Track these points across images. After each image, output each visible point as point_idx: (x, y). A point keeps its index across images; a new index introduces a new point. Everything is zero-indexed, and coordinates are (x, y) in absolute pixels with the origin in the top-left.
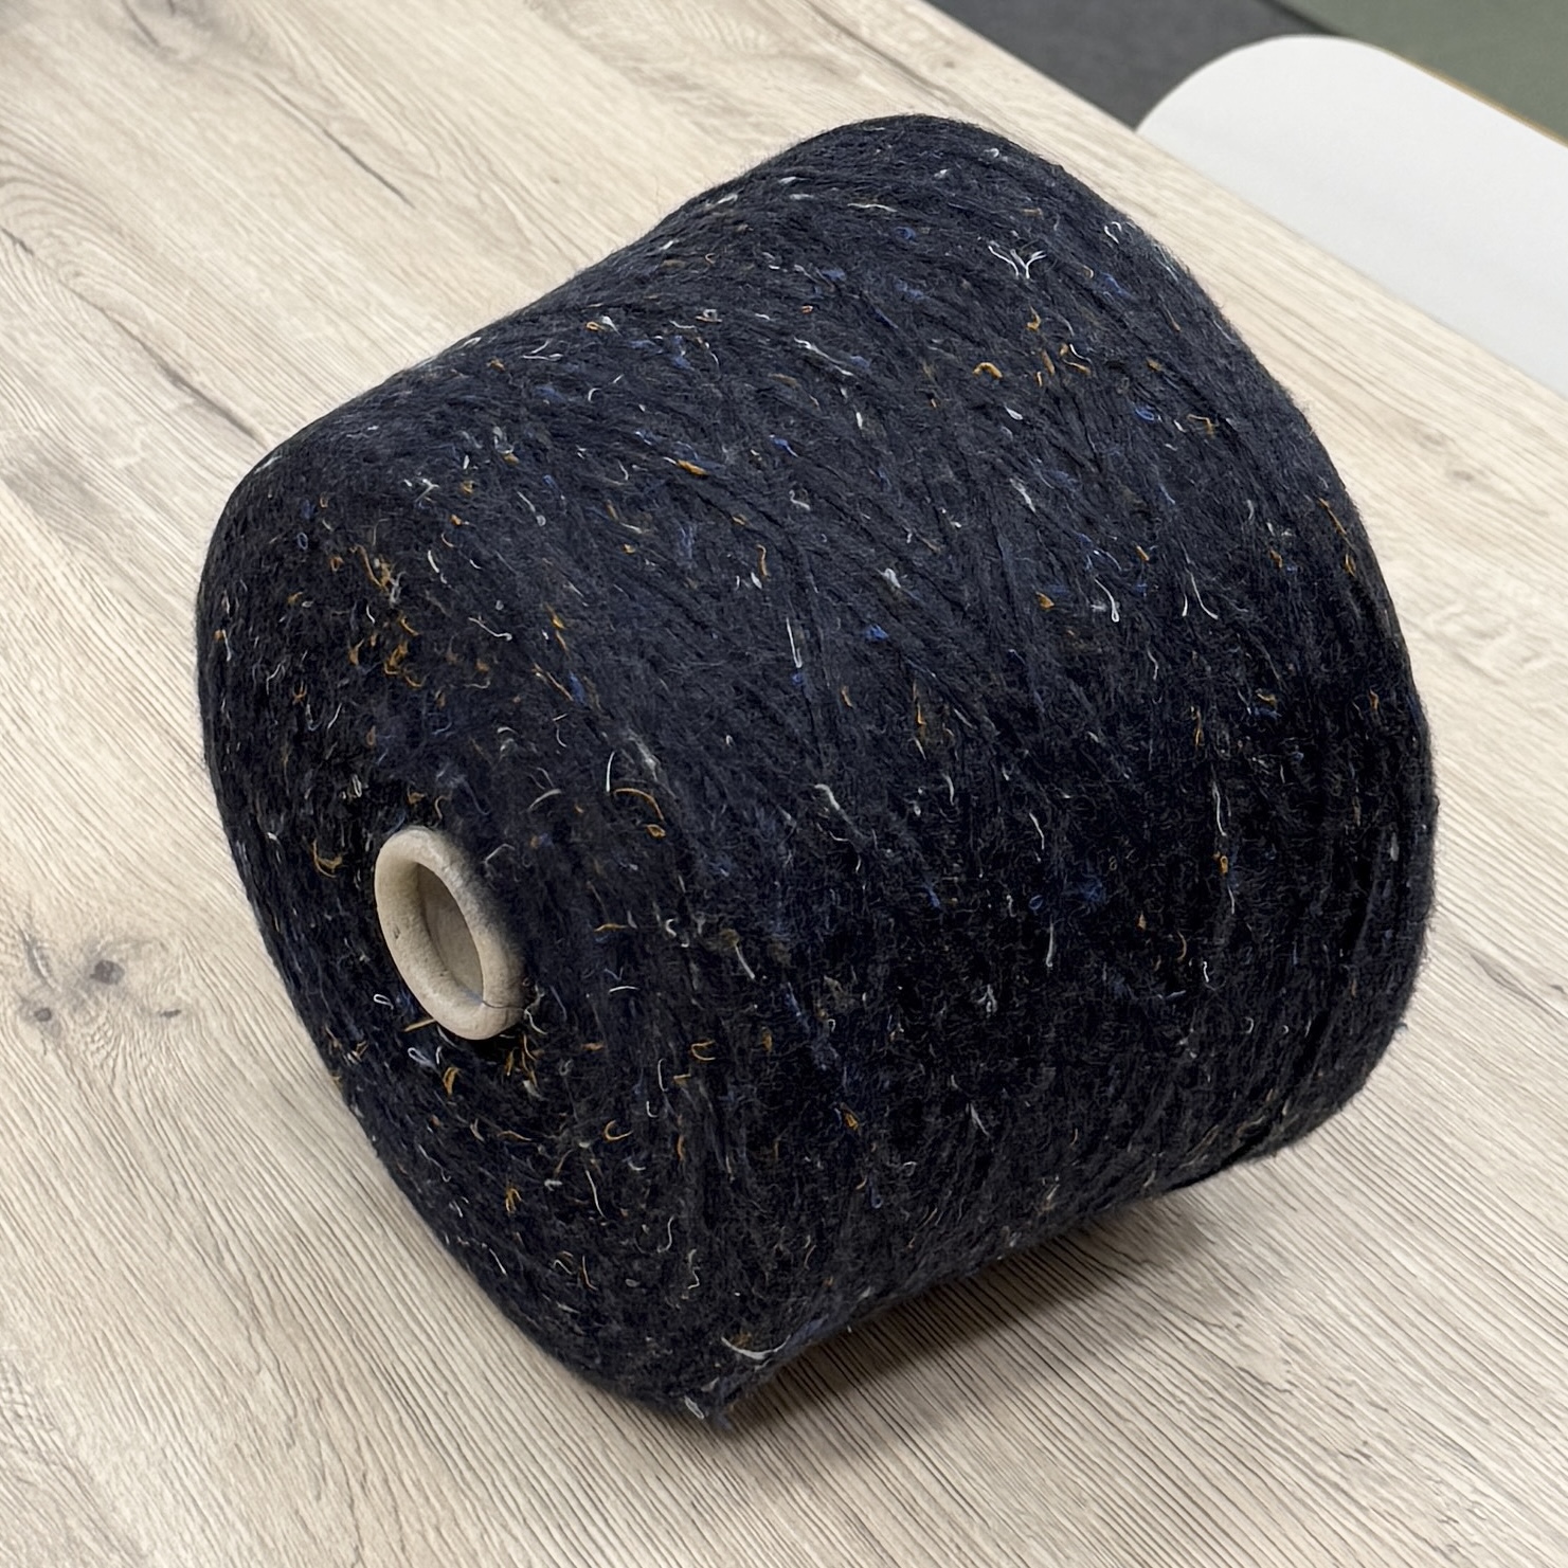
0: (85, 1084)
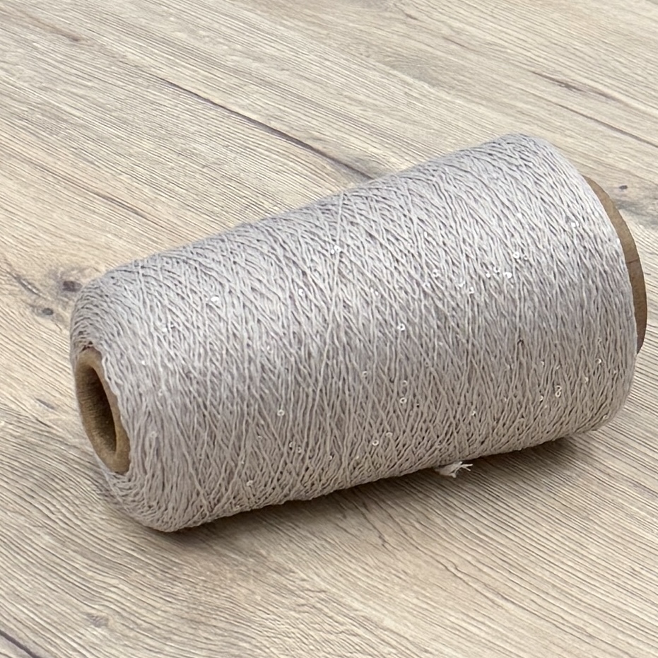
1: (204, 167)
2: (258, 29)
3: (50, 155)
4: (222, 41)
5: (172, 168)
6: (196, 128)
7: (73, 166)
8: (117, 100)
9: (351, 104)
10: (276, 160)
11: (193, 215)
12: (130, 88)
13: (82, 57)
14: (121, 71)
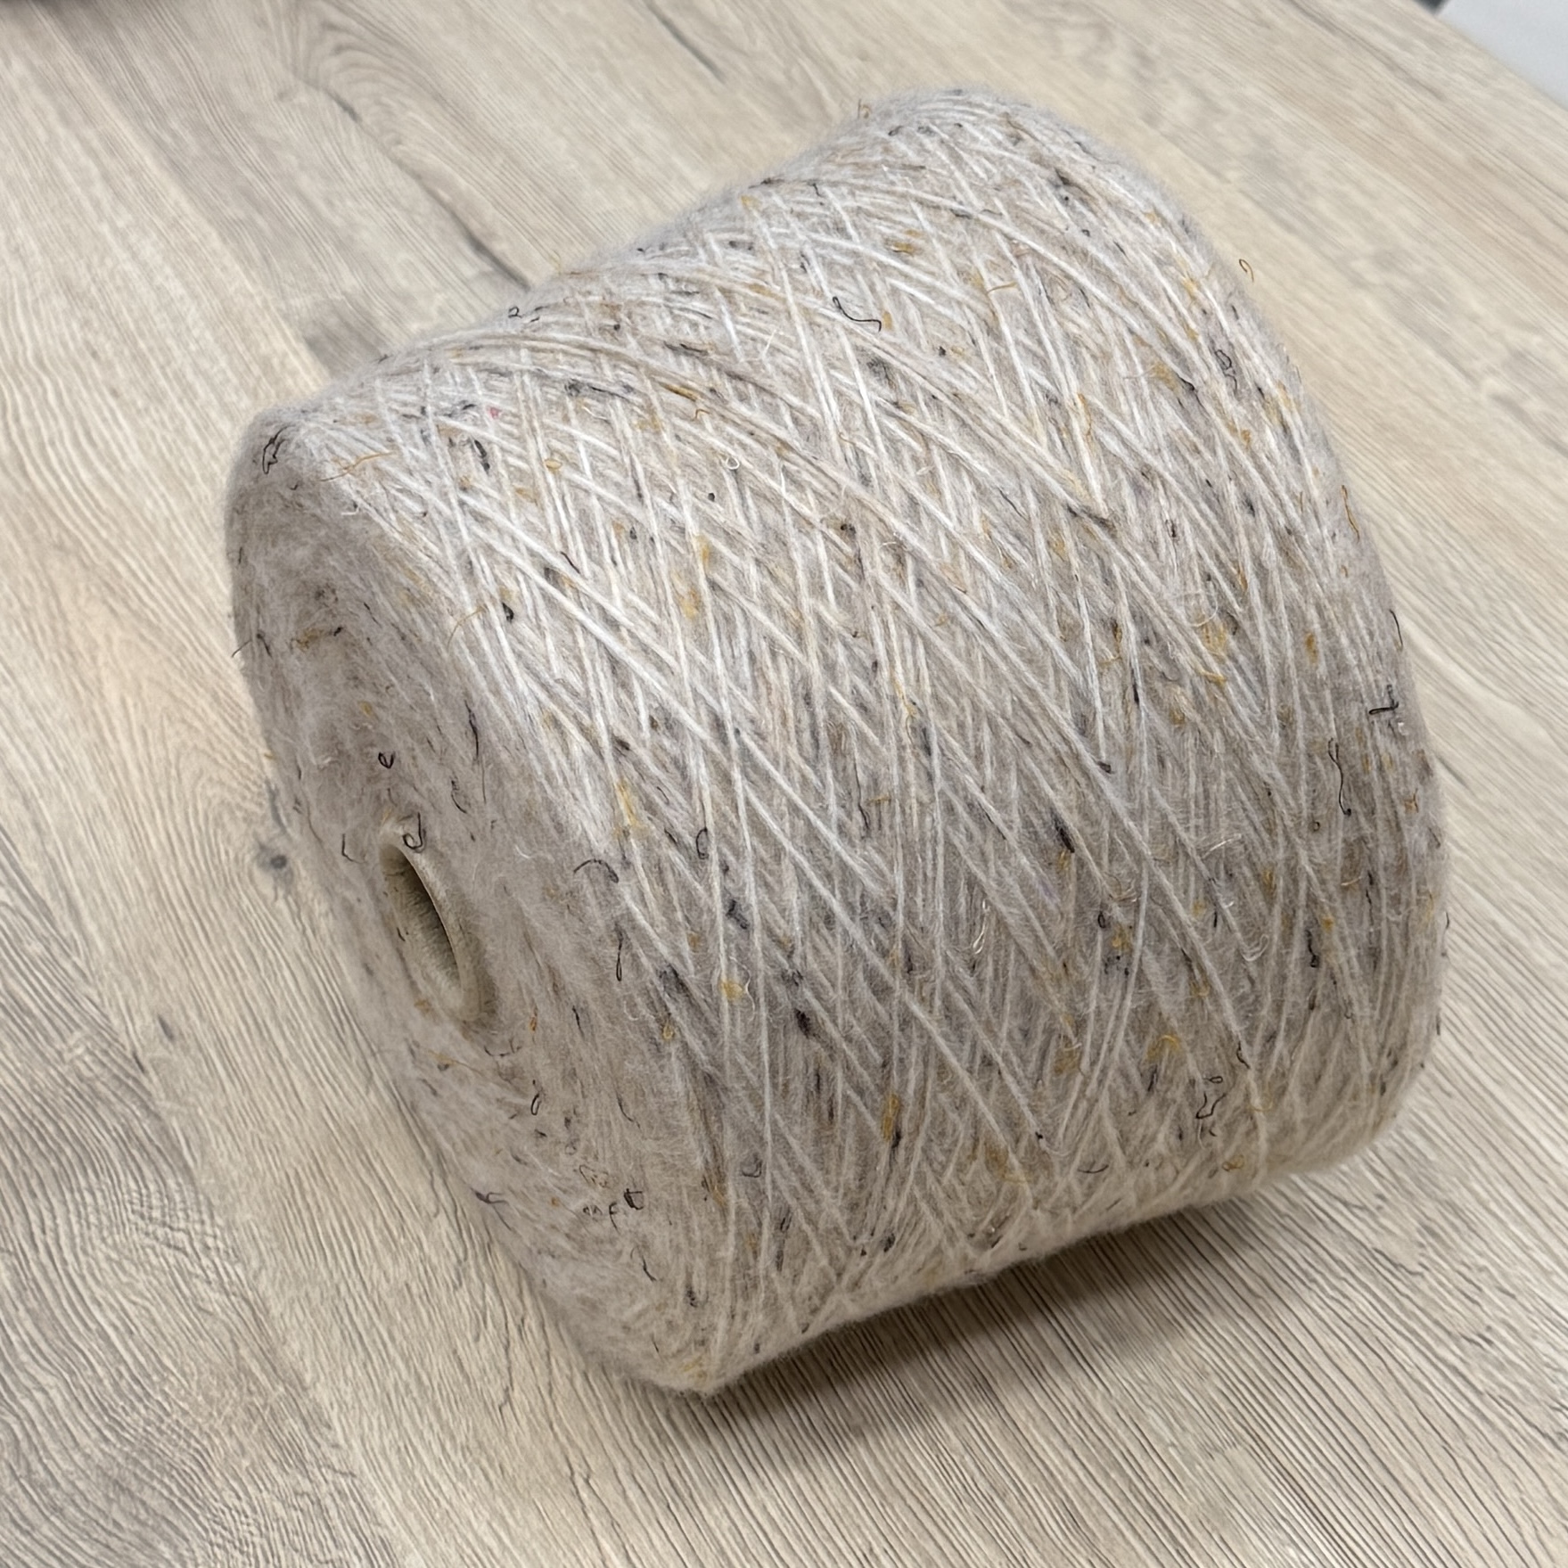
0: (309, 932)
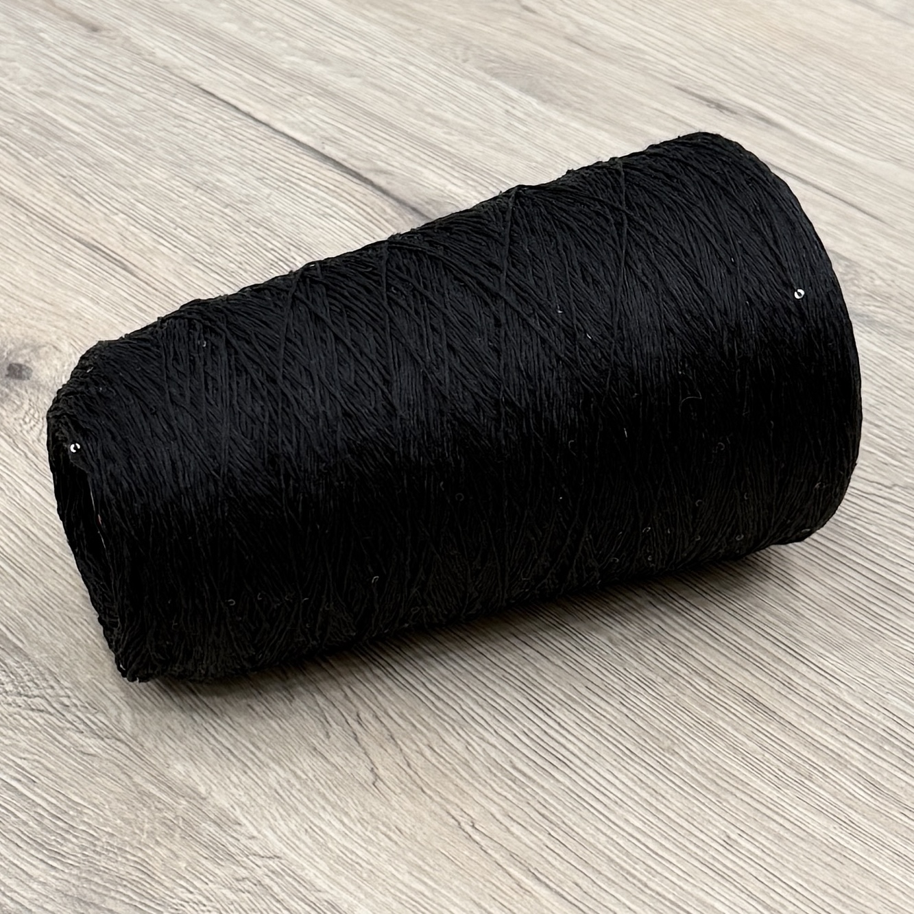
1: (227, 206)
2: (331, 21)
3: (28, 184)
4: (282, 35)
5: (185, 207)
6: (228, 153)
7: (55, 200)
8: (132, 111)
9: (433, 125)
10: (324, 199)
11: (200, 273)
12: (151, 96)
13: (99, 53)
14: (144, 72)
